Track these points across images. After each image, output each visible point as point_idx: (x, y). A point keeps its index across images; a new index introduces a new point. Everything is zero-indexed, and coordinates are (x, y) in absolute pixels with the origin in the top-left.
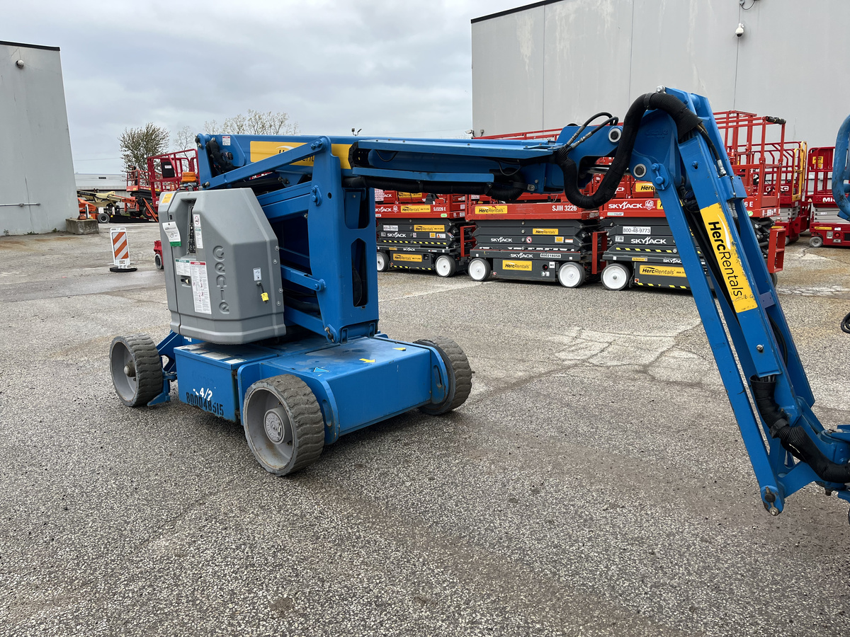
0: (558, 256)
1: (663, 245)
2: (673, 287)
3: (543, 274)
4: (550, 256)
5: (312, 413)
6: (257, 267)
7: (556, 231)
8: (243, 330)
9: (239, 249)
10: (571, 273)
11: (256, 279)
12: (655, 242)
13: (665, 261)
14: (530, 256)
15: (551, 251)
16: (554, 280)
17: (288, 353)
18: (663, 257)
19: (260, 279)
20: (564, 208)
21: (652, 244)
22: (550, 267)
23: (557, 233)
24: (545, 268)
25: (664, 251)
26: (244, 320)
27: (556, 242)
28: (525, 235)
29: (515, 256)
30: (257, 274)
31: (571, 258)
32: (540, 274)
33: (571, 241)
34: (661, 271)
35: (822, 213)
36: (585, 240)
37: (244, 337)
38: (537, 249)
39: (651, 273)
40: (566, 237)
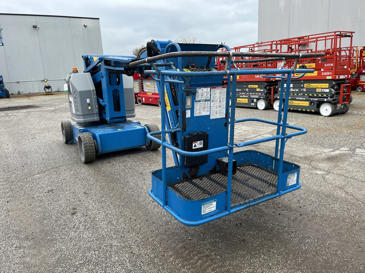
0: (257, 97)
1: (297, 92)
2: (300, 110)
3: (252, 104)
4: (254, 96)
5: (90, 144)
6: (88, 98)
7: (257, 86)
8: (84, 119)
9: (81, 92)
10: (262, 104)
11: (88, 102)
12: (294, 91)
13: (297, 99)
14: (247, 97)
15: (255, 95)
16: (255, 107)
17: (100, 127)
18: (297, 97)
19: (89, 102)
20: (259, 76)
21: (293, 91)
22: (254, 101)
23: (257, 87)
24: (253, 102)
25: (298, 94)
26: (84, 115)
27: (257, 91)
28: (246, 88)
29: (241, 96)
30: (88, 101)
31: (262, 98)
32: (251, 104)
33: (262, 90)
34: (296, 103)
35: (363, 77)
36: (268, 90)
37: (84, 120)
38: (250, 94)
39: (292, 104)
40: (261, 88)
